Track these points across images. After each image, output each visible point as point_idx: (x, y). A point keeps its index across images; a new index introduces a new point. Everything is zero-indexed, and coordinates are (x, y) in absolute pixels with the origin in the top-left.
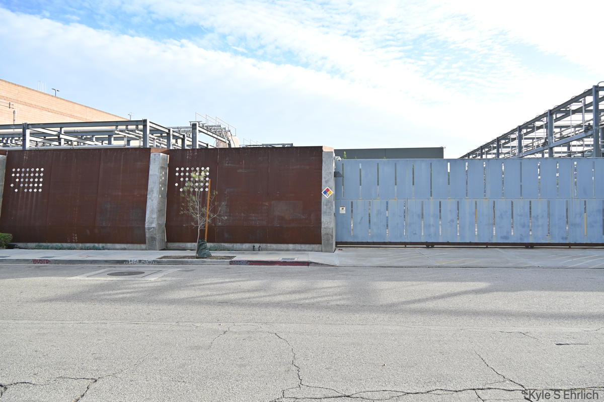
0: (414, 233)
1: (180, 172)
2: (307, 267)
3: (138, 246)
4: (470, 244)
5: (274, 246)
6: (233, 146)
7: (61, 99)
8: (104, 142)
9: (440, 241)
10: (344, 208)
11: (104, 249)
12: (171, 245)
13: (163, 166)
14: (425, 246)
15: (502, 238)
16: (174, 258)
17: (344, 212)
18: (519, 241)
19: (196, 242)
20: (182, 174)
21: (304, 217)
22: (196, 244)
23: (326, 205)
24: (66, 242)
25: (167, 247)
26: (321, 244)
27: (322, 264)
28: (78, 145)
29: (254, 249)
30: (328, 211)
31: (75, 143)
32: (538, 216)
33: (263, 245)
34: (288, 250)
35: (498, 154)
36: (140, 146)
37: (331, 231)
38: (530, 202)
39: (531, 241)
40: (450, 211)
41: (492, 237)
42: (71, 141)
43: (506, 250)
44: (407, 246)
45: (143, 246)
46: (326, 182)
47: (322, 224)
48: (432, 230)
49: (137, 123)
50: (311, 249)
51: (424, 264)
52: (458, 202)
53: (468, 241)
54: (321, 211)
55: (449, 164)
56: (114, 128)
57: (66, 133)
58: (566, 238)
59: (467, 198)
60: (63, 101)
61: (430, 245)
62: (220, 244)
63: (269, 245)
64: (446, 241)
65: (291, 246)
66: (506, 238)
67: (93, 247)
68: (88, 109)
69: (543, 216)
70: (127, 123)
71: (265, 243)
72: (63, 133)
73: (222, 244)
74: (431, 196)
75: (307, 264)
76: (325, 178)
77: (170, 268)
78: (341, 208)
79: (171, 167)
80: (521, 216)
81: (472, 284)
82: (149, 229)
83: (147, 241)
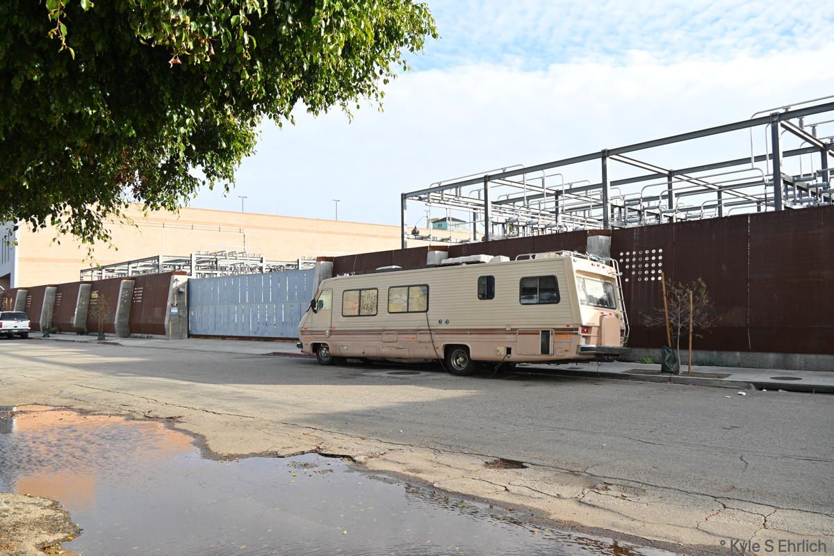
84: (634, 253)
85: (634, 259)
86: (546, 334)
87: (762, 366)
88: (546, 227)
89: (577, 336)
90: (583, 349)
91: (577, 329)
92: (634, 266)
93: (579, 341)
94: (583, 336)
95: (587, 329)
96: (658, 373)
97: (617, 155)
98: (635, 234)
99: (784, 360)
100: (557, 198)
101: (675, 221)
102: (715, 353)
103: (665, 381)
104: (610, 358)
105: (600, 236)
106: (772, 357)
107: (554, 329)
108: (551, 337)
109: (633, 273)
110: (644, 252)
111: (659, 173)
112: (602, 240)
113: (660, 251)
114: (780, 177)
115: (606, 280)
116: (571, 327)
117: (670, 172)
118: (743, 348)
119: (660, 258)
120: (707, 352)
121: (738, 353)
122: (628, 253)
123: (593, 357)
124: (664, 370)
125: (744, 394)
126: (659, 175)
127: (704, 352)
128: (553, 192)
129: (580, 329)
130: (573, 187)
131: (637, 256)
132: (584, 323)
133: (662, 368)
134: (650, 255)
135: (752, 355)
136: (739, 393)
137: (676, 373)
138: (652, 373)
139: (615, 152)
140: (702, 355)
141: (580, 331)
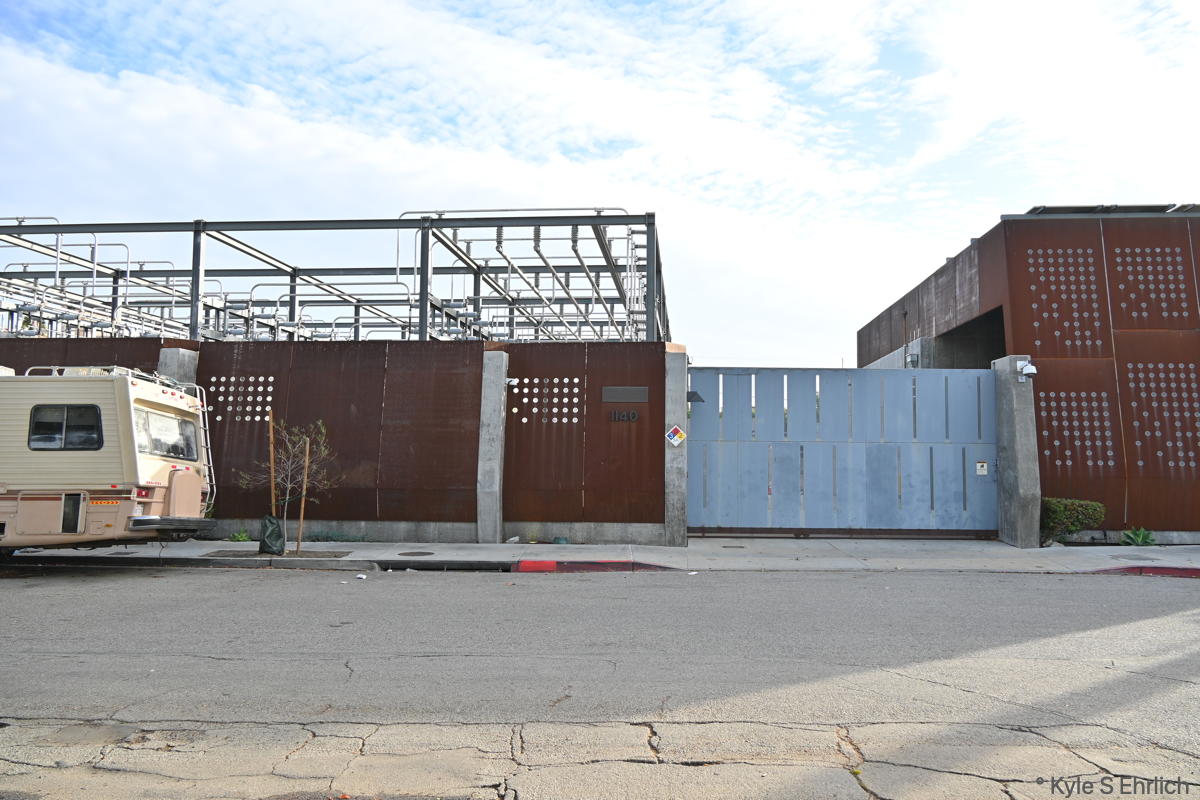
84: (233, 379)
85: (232, 389)
86: (73, 499)
87: (390, 540)
88: (93, 325)
89: (128, 502)
90: (138, 522)
91: (129, 492)
92: (231, 399)
93: (132, 508)
94: (139, 503)
95: (147, 491)
96: (255, 554)
97: (218, 231)
98: (236, 351)
99: (415, 531)
100: (115, 281)
101: (296, 339)
102: (334, 523)
103: (262, 565)
104: (182, 535)
105: (181, 350)
106: (403, 527)
107: (89, 491)
108: (82, 506)
109: (230, 408)
110: (247, 379)
111: (279, 269)
112: (184, 355)
113: (271, 379)
114: (427, 299)
115: (185, 418)
116: (119, 488)
117: (294, 269)
118: (370, 516)
119: (270, 389)
120: (325, 522)
121: (363, 523)
122: (223, 379)
123: (154, 534)
124: (263, 550)
125: (364, 577)
126: (279, 272)
127: (320, 521)
128: (110, 272)
129: (135, 491)
130: (145, 268)
131: (237, 384)
132: (142, 482)
133: (261, 548)
134: (256, 384)
135: (379, 525)
136: (359, 576)
137: (280, 553)
138: (246, 556)
139: (218, 228)
140: (318, 527)
141: (134, 495)
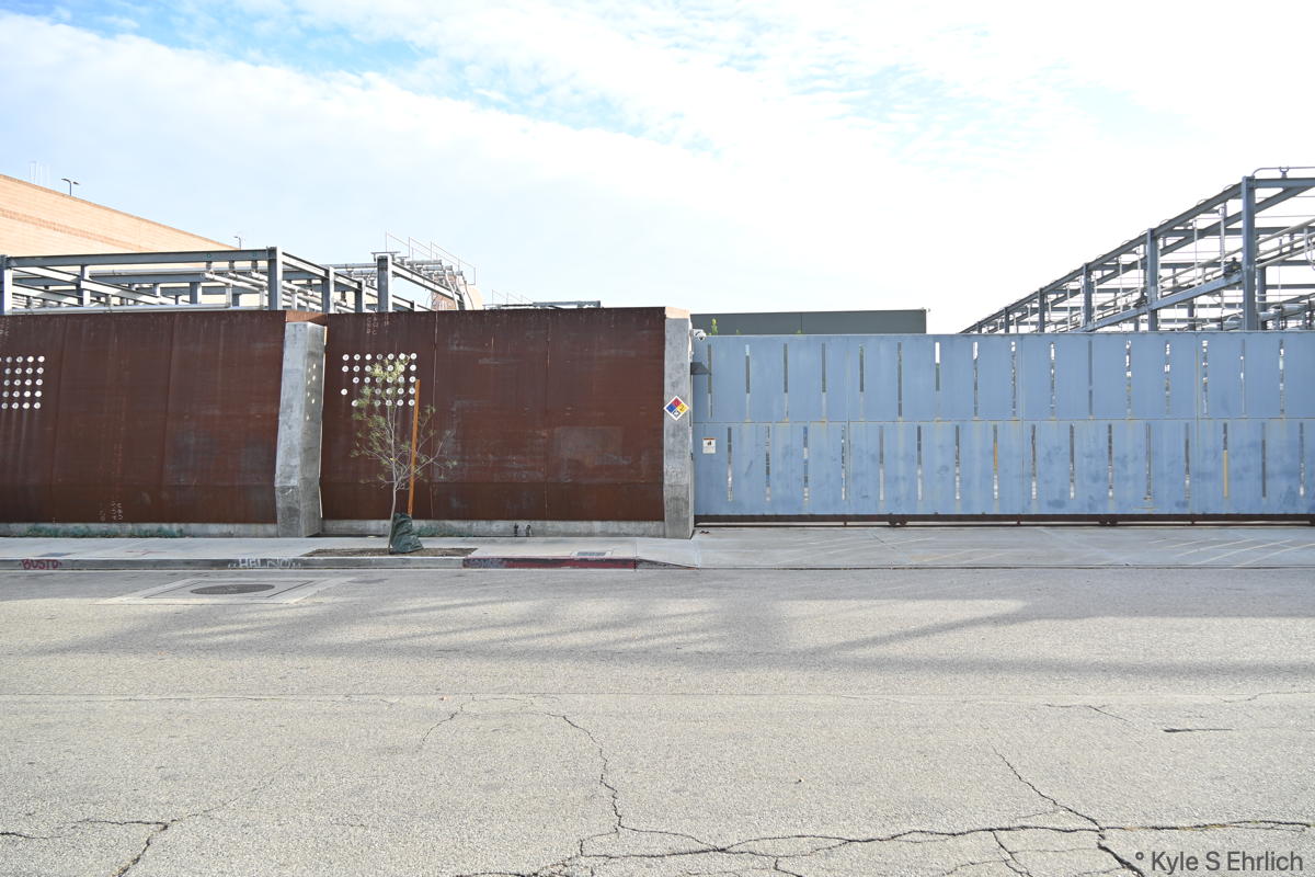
0: (865, 494)
1: (351, 363)
2: (632, 570)
3: (259, 528)
4: (983, 517)
5: (560, 525)
6: (468, 307)
7: (83, 201)
8: (180, 298)
9: (920, 511)
10: (713, 442)
11: (182, 535)
12: (332, 525)
13: (314, 350)
14: (887, 523)
15: (1050, 504)
16: (339, 555)
17: (713, 451)
18: (1086, 512)
19: (389, 518)
20: (356, 369)
21: (625, 462)
22: (388, 523)
23: (674, 435)
24: (97, 520)
25: (323, 530)
26: (663, 520)
27: (665, 565)
28: (122, 304)
29: (516, 533)
30: (677, 450)
31: (116, 301)
32: (1126, 457)
33: (537, 525)
34: (590, 534)
35: (1042, 324)
36: (261, 306)
37: (684, 492)
38: (1110, 427)
39: (1112, 510)
40: (941, 446)
41: (1029, 503)
42: (106, 295)
43: (1059, 529)
44: (848, 524)
45: (271, 528)
46: (674, 385)
47: (665, 477)
48: (903, 488)
49: (254, 255)
50: (641, 532)
51: (885, 562)
52: (957, 428)
53: (979, 513)
54: (662, 448)
55: (937, 345)
56: (202, 266)
57: (95, 278)
58: (1185, 504)
59: (976, 418)
60: (87, 207)
61: (897, 521)
62: (442, 522)
63: (549, 524)
64: (932, 513)
65: (597, 526)
66: (1059, 504)
67: (159, 531)
68: (144, 224)
69: (1136, 458)
70: (232, 257)
71: (539, 519)
72: (87, 277)
73: (448, 522)
74: (900, 414)
75: (633, 563)
76: (671, 377)
77: (330, 575)
78: (705, 442)
79: (332, 353)
80: (1090, 456)
81: (986, 603)
82: (284, 490)
83: (279, 517)
